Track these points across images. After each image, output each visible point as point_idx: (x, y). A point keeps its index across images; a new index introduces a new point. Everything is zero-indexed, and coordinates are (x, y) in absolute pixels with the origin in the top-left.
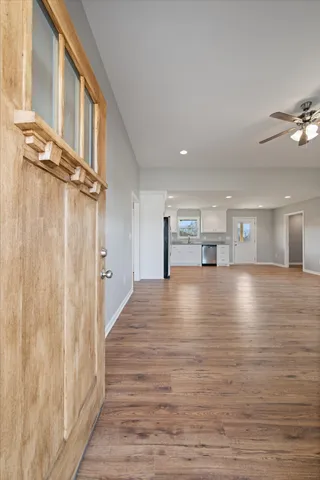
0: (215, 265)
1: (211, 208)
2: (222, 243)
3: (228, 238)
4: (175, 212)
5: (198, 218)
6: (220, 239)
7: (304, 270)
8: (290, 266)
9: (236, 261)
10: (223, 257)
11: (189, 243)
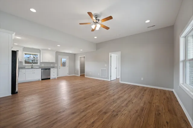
0: (50, 79)
1: (47, 50)
2: (53, 67)
3: (56, 65)
4: (22, 49)
5: (38, 54)
6: (52, 65)
7: (85, 77)
8: (81, 75)
9: (60, 76)
10: (53, 74)
11: (32, 68)
